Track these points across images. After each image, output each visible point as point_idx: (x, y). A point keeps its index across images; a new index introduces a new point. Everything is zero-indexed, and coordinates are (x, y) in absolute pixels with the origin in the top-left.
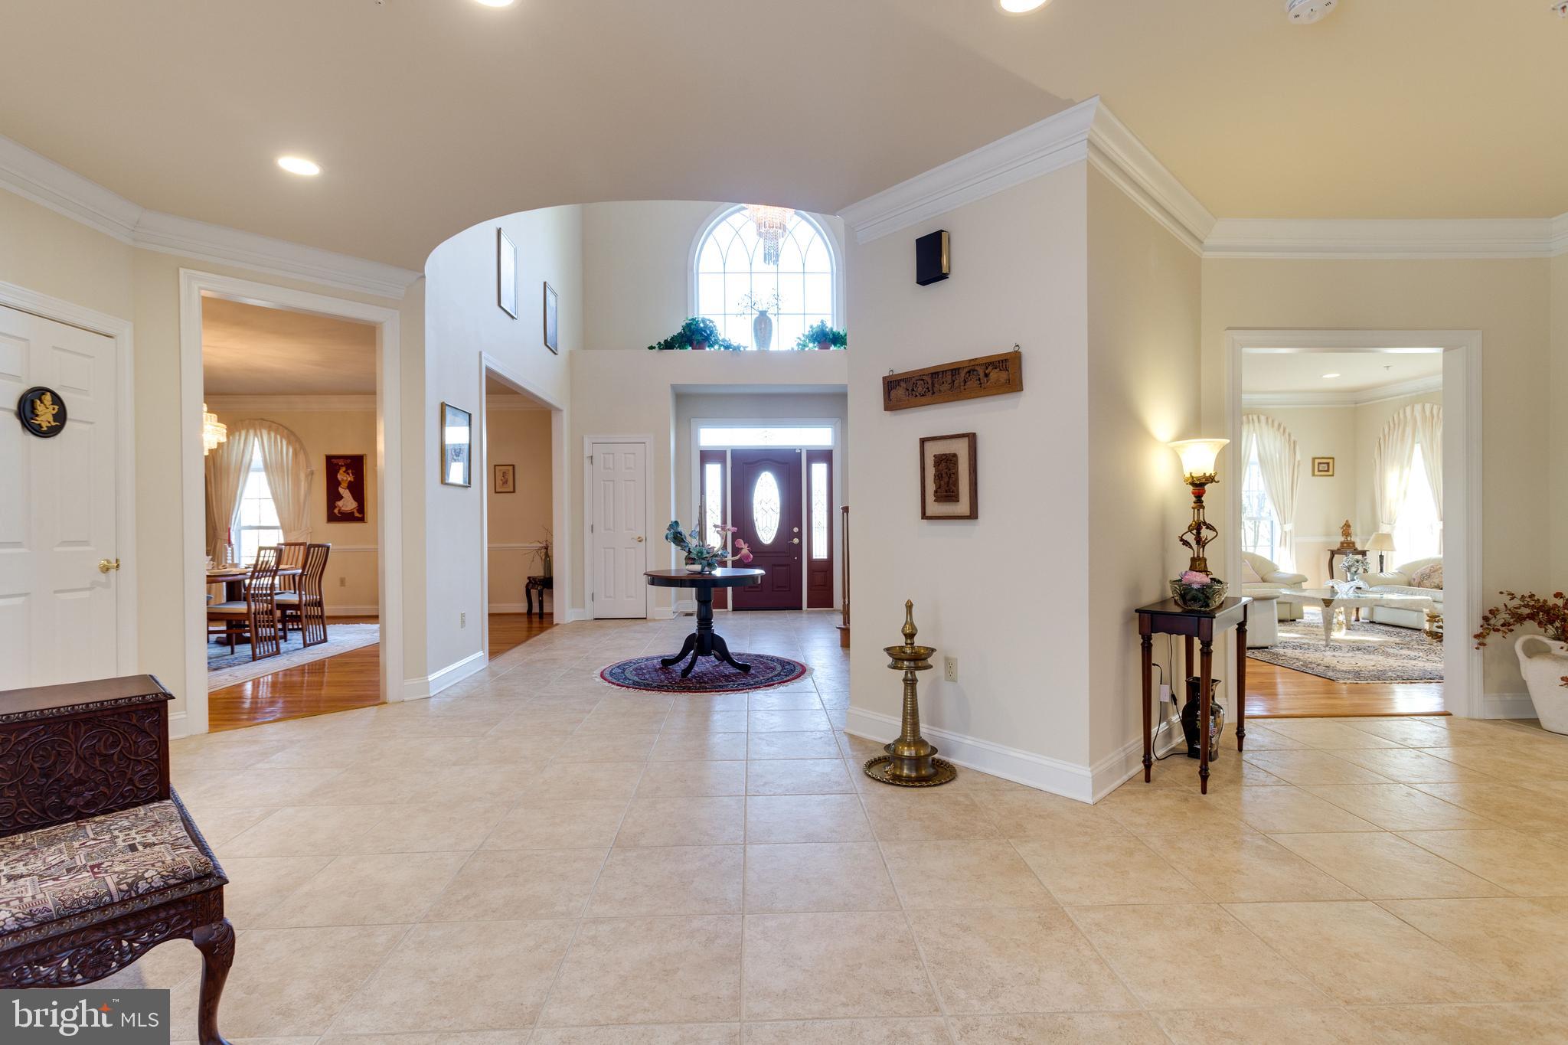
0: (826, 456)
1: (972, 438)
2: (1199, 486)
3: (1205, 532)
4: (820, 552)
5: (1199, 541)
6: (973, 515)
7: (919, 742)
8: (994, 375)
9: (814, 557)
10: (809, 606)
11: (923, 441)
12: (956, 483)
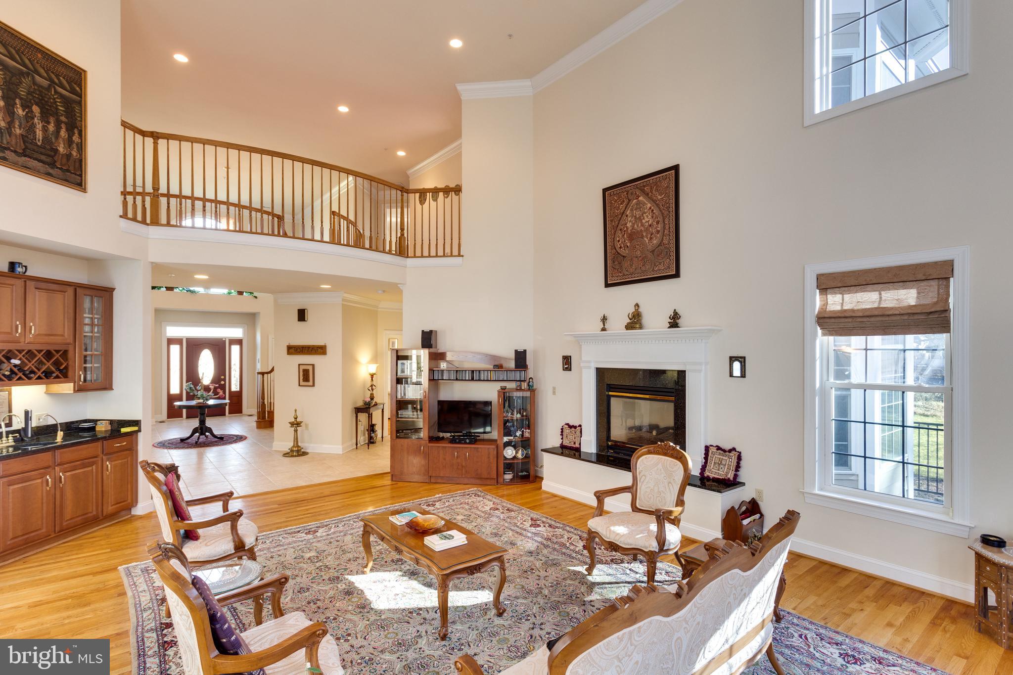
0: (239, 342)
1: (313, 365)
2: (372, 376)
3: (373, 387)
4: (235, 387)
5: (372, 390)
6: (313, 385)
7: (298, 446)
8: (319, 350)
9: (232, 390)
10: (230, 413)
11: (299, 365)
12: (309, 377)
